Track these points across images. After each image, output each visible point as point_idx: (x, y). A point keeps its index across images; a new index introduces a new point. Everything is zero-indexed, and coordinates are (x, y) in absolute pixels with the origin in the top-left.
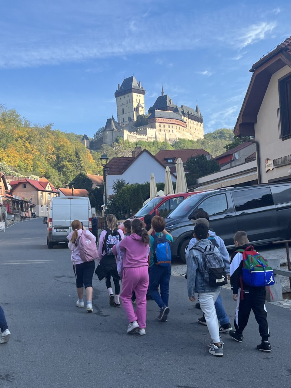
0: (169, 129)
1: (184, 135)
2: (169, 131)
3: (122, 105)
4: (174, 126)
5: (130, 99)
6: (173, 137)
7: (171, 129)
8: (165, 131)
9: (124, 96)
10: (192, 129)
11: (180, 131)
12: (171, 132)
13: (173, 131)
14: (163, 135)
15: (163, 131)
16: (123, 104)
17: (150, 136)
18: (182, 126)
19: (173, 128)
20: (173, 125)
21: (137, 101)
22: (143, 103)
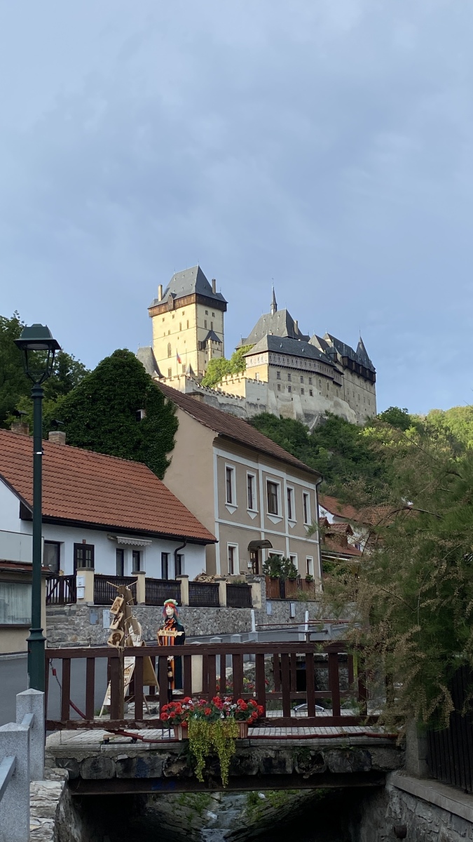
0: (303, 386)
1: (337, 405)
2: (302, 390)
3: (167, 334)
4: (315, 379)
5: (188, 321)
6: (313, 408)
7: (306, 386)
8: (292, 389)
9: (173, 312)
10: (351, 395)
11: (329, 392)
12: (307, 393)
13: (311, 394)
14: (289, 401)
15: (287, 390)
16: (169, 333)
17: (255, 401)
18: (334, 382)
19: (310, 383)
20: (313, 376)
21: (206, 326)
22: (221, 332)
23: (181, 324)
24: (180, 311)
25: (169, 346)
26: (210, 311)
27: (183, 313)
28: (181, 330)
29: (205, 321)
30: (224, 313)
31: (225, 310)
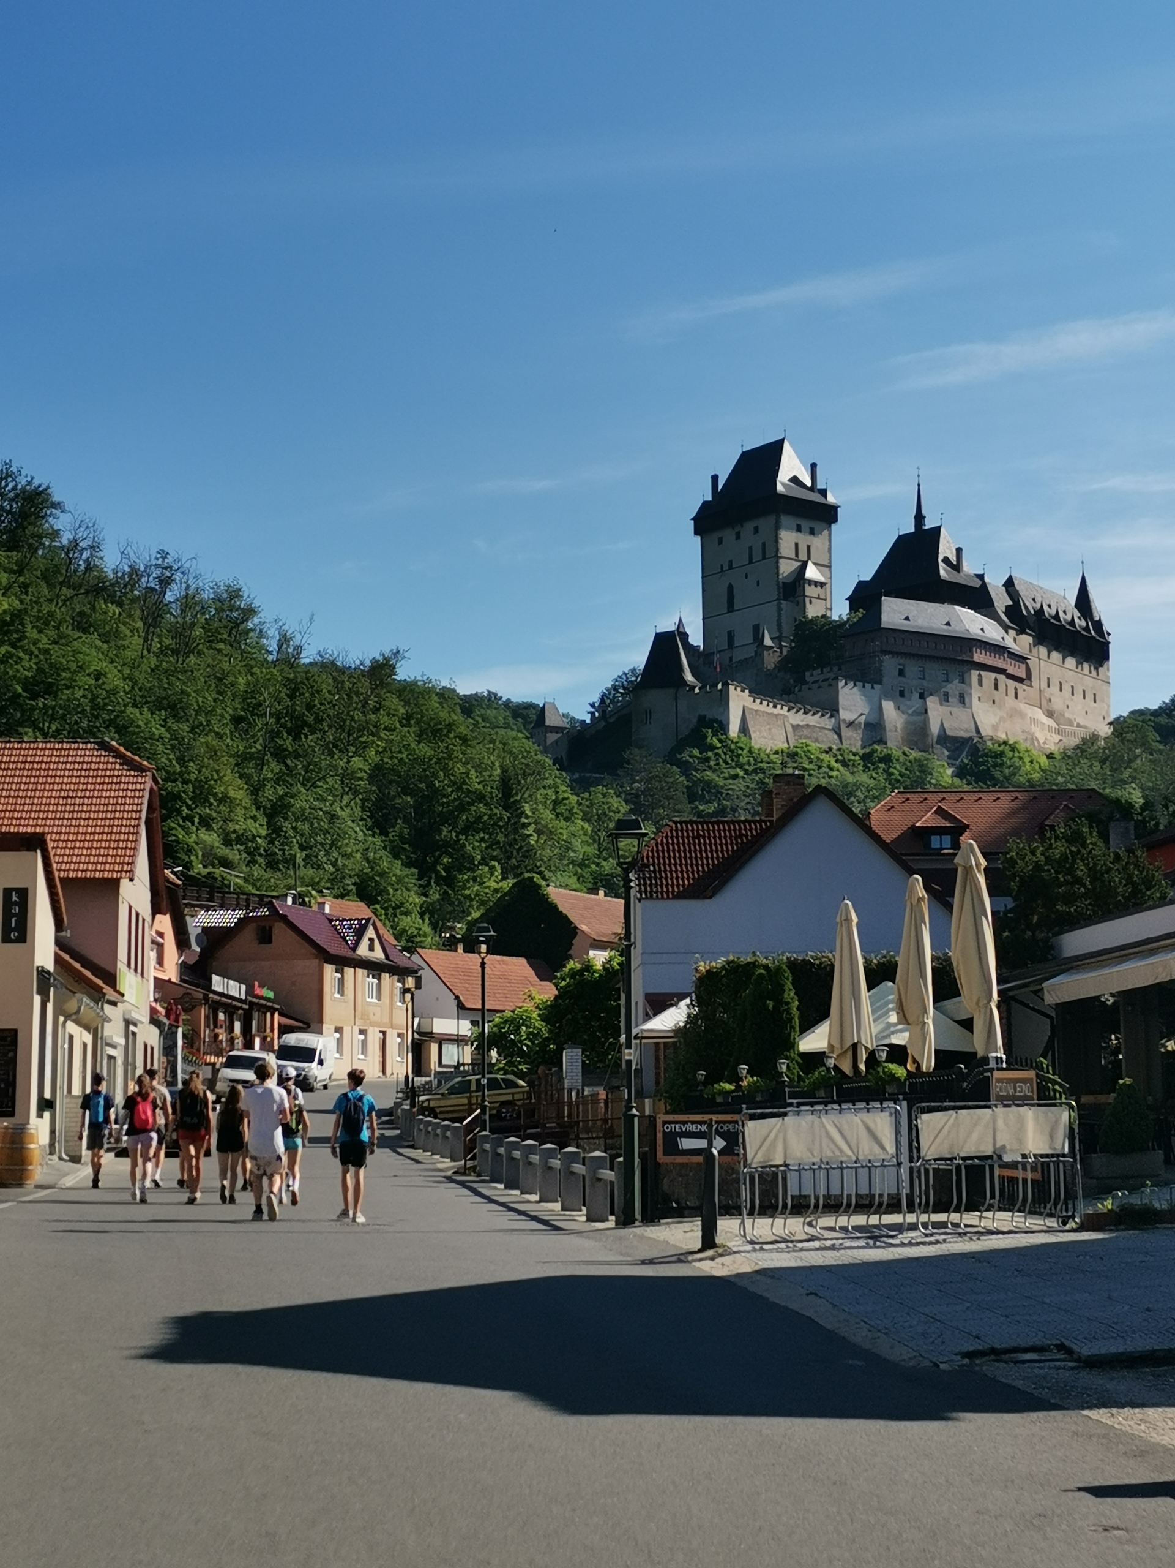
0: (947, 686)
1: (1013, 715)
2: (946, 694)
3: (726, 568)
4: (971, 672)
5: (764, 544)
6: (965, 726)
7: (952, 687)
8: (926, 694)
9: (738, 528)
11: (997, 695)
12: (954, 700)
13: (963, 699)
14: (919, 714)
15: (916, 695)
16: (731, 567)
17: (854, 718)
18: (1009, 676)
19: (961, 681)
20: (967, 667)
21: (797, 555)
22: (826, 563)
23: (751, 548)
24: (749, 526)
25: (730, 588)
26: (806, 524)
27: (756, 530)
28: (751, 562)
29: (797, 545)
30: (833, 526)
31: (835, 521)
